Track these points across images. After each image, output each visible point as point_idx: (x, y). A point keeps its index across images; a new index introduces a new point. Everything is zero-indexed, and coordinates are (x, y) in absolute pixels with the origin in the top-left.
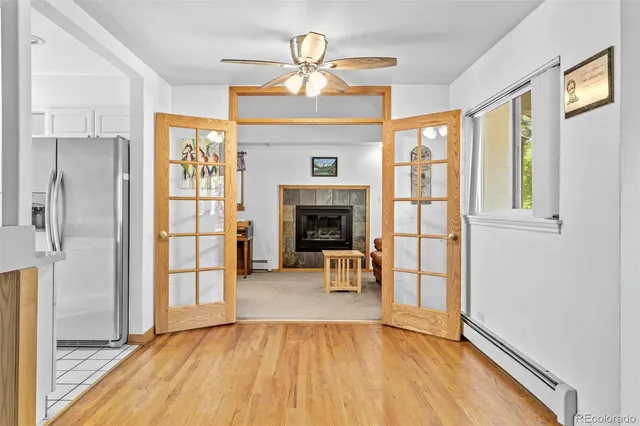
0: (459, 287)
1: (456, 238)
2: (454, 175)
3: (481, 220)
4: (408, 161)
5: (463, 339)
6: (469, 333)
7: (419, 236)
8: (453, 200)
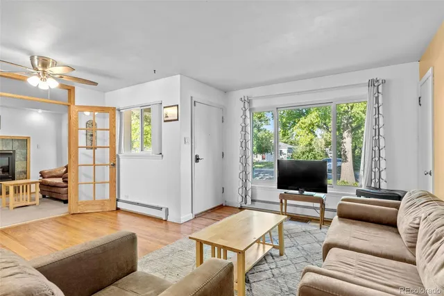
0: (115, 186)
1: (114, 165)
2: (113, 136)
3: (126, 156)
4: (85, 127)
5: (118, 209)
6: (120, 205)
7: (94, 165)
8: (112, 148)
